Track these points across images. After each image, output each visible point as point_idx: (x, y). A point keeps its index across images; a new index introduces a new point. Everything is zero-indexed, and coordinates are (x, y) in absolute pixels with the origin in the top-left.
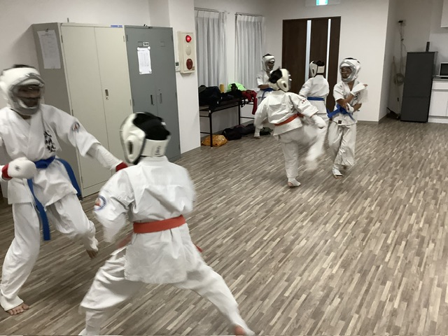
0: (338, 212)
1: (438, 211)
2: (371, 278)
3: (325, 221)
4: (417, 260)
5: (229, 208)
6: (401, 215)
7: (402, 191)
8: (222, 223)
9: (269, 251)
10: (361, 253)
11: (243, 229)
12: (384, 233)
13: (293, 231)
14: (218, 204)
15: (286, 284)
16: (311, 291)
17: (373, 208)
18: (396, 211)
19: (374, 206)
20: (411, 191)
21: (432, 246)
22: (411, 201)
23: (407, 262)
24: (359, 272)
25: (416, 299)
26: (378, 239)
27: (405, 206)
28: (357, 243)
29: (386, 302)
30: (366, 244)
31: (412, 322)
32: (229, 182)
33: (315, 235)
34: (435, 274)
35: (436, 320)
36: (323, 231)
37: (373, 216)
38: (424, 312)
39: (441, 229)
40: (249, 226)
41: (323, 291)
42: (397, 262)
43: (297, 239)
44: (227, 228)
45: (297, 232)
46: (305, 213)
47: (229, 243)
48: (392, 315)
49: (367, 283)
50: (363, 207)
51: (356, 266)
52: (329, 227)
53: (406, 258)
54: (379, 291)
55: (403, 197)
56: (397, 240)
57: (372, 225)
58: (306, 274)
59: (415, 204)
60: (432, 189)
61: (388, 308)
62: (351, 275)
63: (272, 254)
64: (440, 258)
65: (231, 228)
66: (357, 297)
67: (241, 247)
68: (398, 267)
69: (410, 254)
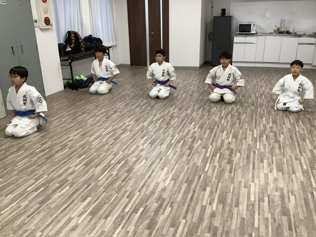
0: (170, 135)
1: (241, 128)
2: (195, 186)
3: (161, 142)
4: (228, 167)
5: (84, 139)
6: (216, 133)
7: (216, 115)
8: (76, 153)
9: (115, 172)
10: (187, 166)
11: (94, 156)
12: (204, 148)
13: (136, 153)
14: (74, 136)
15: (127, 200)
16: (148, 204)
17: (196, 130)
18: (212, 130)
19: (197, 128)
20: (222, 115)
21: (238, 155)
22: (222, 123)
23: (221, 169)
24: (186, 182)
25: (229, 201)
26: (200, 153)
27: (219, 126)
28: (185, 158)
29: (206, 206)
30: (191, 158)
31: (227, 221)
32: (85, 117)
33: (153, 155)
34: (242, 178)
35: (244, 216)
36: (159, 151)
37: (196, 135)
38: (235, 210)
39: (244, 141)
40: (99, 153)
41: (157, 202)
42: (214, 170)
43: (138, 160)
44: (81, 156)
45: (139, 154)
46: (145, 138)
47: (80, 170)
48: (212, 217)
49: (192, 190)
50: (189, 130)
51: (184, 178)
52: (164, 147)
53: (220, 167)
54: (201, 196)
55: (217, 119)
56: (213, 153)
57: (195, 142)
58: (144, 189)
59: (225, 124)
60: (237, 112)
61: (208, 211)
62: (180, 186)
63: (117, 175)
64: (245, 164)
65: (84, 156)
66: (184, 204)
67: (91, 171)
68: (215, 175)
69: (223, 163)
